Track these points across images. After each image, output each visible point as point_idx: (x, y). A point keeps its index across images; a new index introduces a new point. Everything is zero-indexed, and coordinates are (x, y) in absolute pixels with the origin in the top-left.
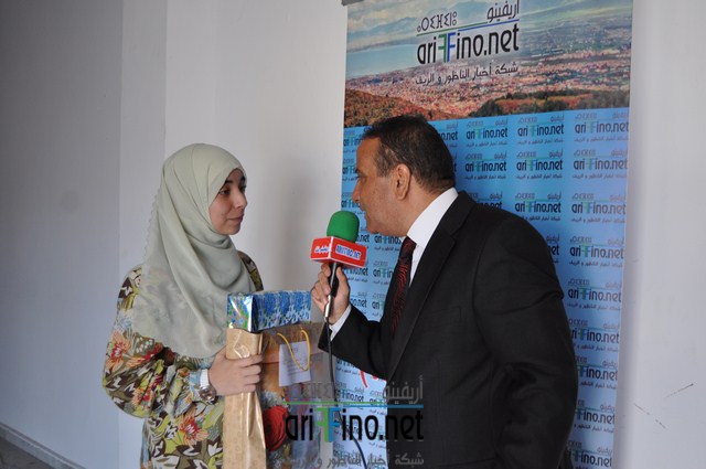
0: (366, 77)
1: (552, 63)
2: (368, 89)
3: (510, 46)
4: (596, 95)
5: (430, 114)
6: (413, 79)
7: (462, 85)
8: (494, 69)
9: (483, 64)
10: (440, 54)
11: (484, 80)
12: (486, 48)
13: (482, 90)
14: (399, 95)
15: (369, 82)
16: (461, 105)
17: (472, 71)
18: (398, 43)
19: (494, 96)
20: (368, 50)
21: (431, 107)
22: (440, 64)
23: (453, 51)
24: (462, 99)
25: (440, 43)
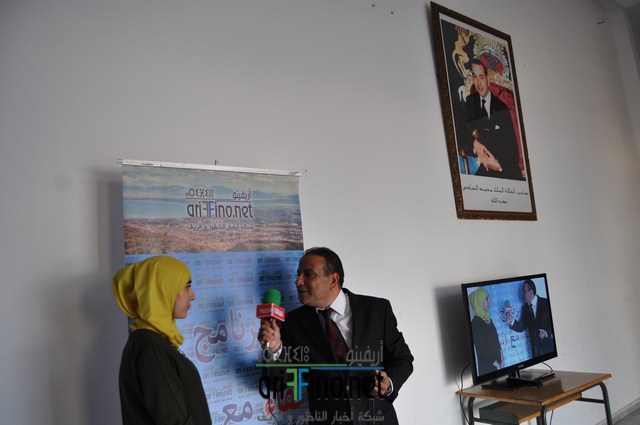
0: (145, 220)
1: (270, 226)
2: (149, 228)
3: (248, 214)
4: (292, 244)
5: (201, 248)
6: (186, 226)
7: (221, 233)
8: (240, 226)
9: (233, 222)
10: (204, 213)
11: (235, 231)
12: (234, 213)
13: (234, 236)
14: (175, 234)
15: (149, 223)
16: (222, 244)
17: (227, 225)
18: (172, 200)
19: (242, 240)
20: (147, 201)
21: (202, 244)
22: (204, 218)
23: (213, 212)
24: (222, 241)
25: (204, 206)
